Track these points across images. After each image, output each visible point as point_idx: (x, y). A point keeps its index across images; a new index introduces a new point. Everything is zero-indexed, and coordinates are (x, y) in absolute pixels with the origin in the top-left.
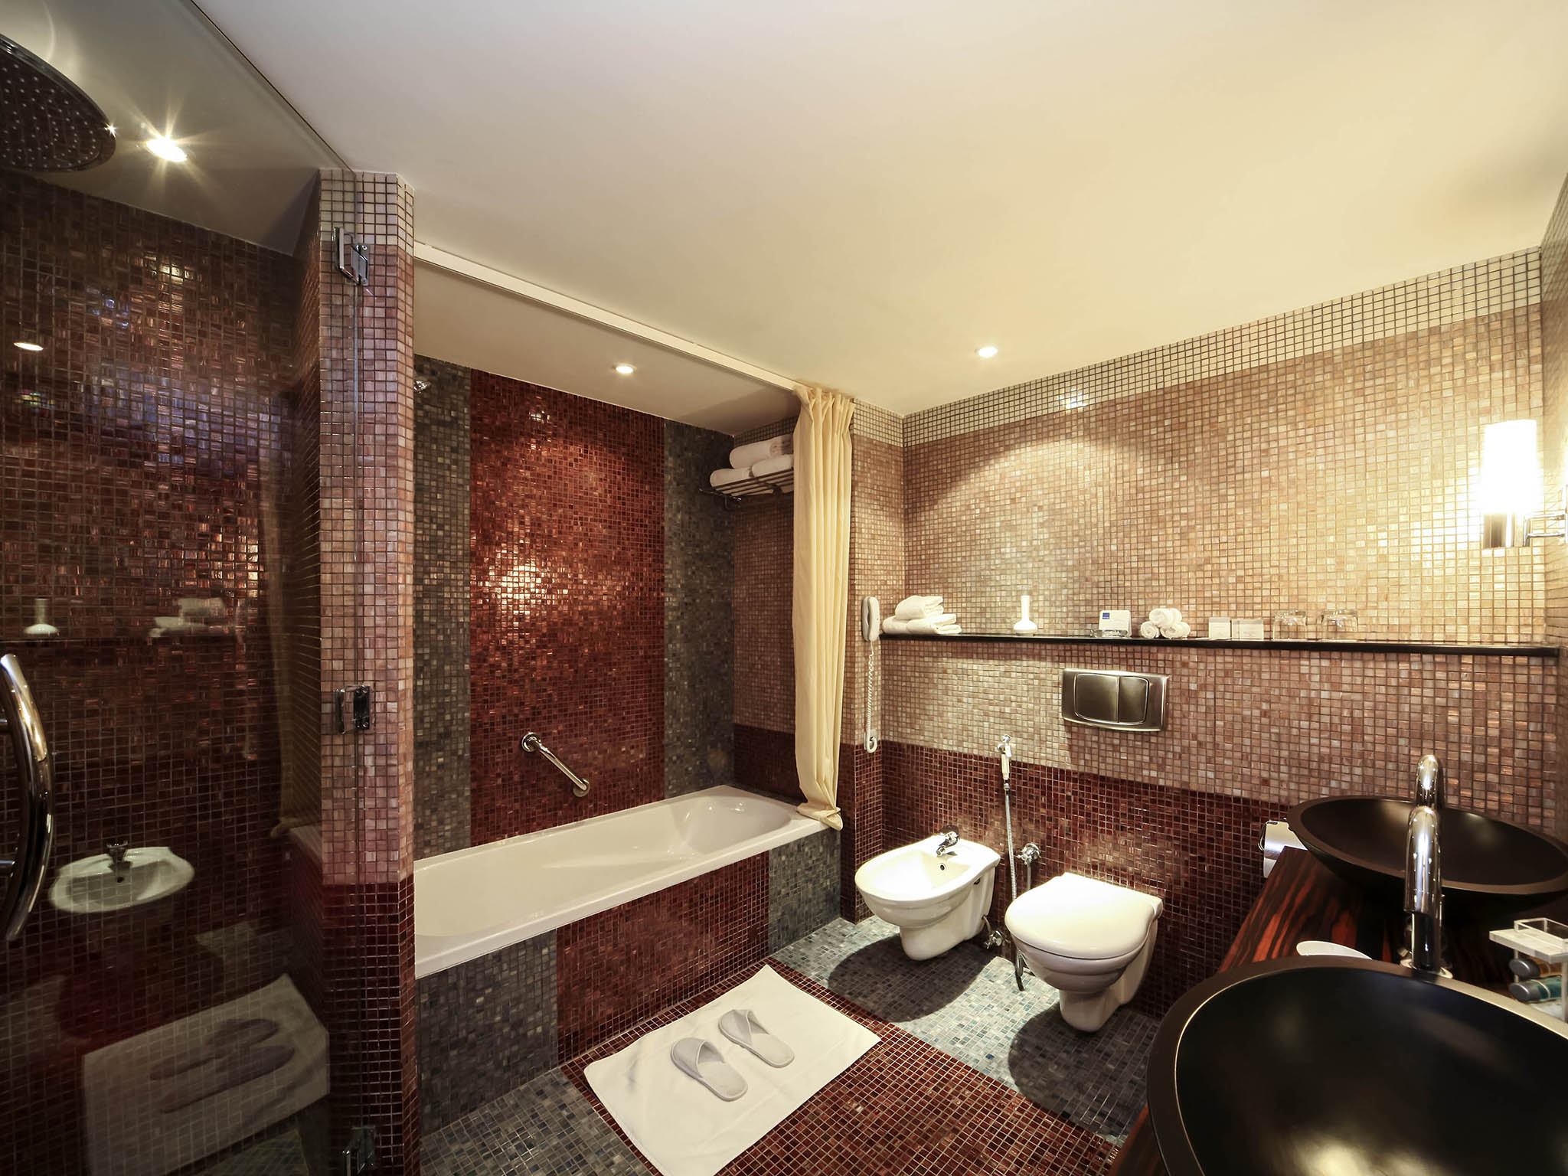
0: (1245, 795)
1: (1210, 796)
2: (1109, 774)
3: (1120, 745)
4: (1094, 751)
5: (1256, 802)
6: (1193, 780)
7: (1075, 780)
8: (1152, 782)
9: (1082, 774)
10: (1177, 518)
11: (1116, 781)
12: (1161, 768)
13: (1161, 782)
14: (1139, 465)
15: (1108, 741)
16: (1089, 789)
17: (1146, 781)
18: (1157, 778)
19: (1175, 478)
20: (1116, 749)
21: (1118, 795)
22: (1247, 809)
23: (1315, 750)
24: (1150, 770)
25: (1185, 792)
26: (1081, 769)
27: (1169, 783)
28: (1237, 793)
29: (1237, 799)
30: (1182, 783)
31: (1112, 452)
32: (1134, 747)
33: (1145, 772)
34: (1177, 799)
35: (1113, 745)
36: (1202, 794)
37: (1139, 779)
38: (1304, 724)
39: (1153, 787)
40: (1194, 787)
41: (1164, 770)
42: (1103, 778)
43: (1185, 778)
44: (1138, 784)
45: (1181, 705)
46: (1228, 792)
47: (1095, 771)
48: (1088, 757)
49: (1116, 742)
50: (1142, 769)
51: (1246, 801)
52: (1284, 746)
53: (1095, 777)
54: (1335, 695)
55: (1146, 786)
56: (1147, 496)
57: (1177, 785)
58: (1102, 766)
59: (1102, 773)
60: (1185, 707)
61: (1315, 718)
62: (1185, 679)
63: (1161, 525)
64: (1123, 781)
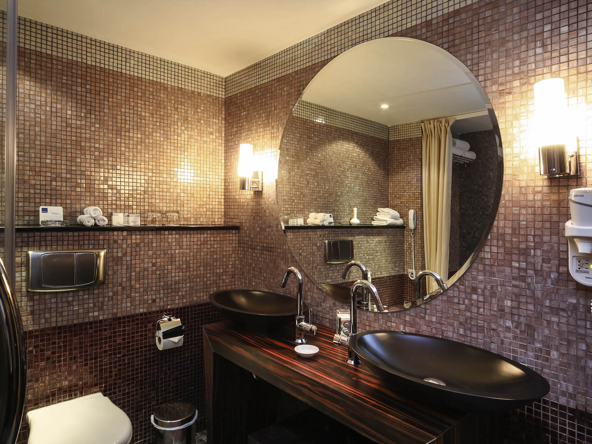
0: (145, 311)
1: (128, 317)
2: (65, 323)
3: (73, 301)
4: (53, 310)
5: (150, 313)
6: (119, 310)
7: (37, 337)
8: (95, 320)
9: (42, 330)
10: (92, 149)
11: (70, 326)
12: (101, 309)
13: (101, 318)
14: (69, 108)
15: (64, 299)
16: (49, 340)
17: (91, 320)
18: (99, 316)
19: (92, 124)
20: (70, 304)
21: (71, 336)
22: (146, 318)
23: (173, 279)
24: (94, 312)
25: (114, 319)
26: (42, 327)
27: (106, 317)
28: (141, 311)
29: (141, 314)
30: (113, 314)
31: (49, 92)
32: (83, 300)
33: (91, 314)
34: (110, 325)
35: (68, 302)
36: (124, 318)
37: (87, 320)
38: (170, 267)
39: (95, 322)
40: (119, 315)
41: (102, 310)
42: (60, 328)
43: (115, 311)
44: (86, 323)
45: (113, 266)
46: (137, 312)
47: (54, 325)
48: (47, 316)
49: (70, 299)
50: (88, 312)
51: (146, 314)
52: (162, 280)
53: (54, 329)
54: (181, 251)
55: (91, 323)
56: (74, 130)
57: (110, 316)
58: (60, 319)
59: (59, 324)
60: (115, 267)
61: (174, 263)
62: (115, 250)
63: (83, 151)
64: (75, 325)
